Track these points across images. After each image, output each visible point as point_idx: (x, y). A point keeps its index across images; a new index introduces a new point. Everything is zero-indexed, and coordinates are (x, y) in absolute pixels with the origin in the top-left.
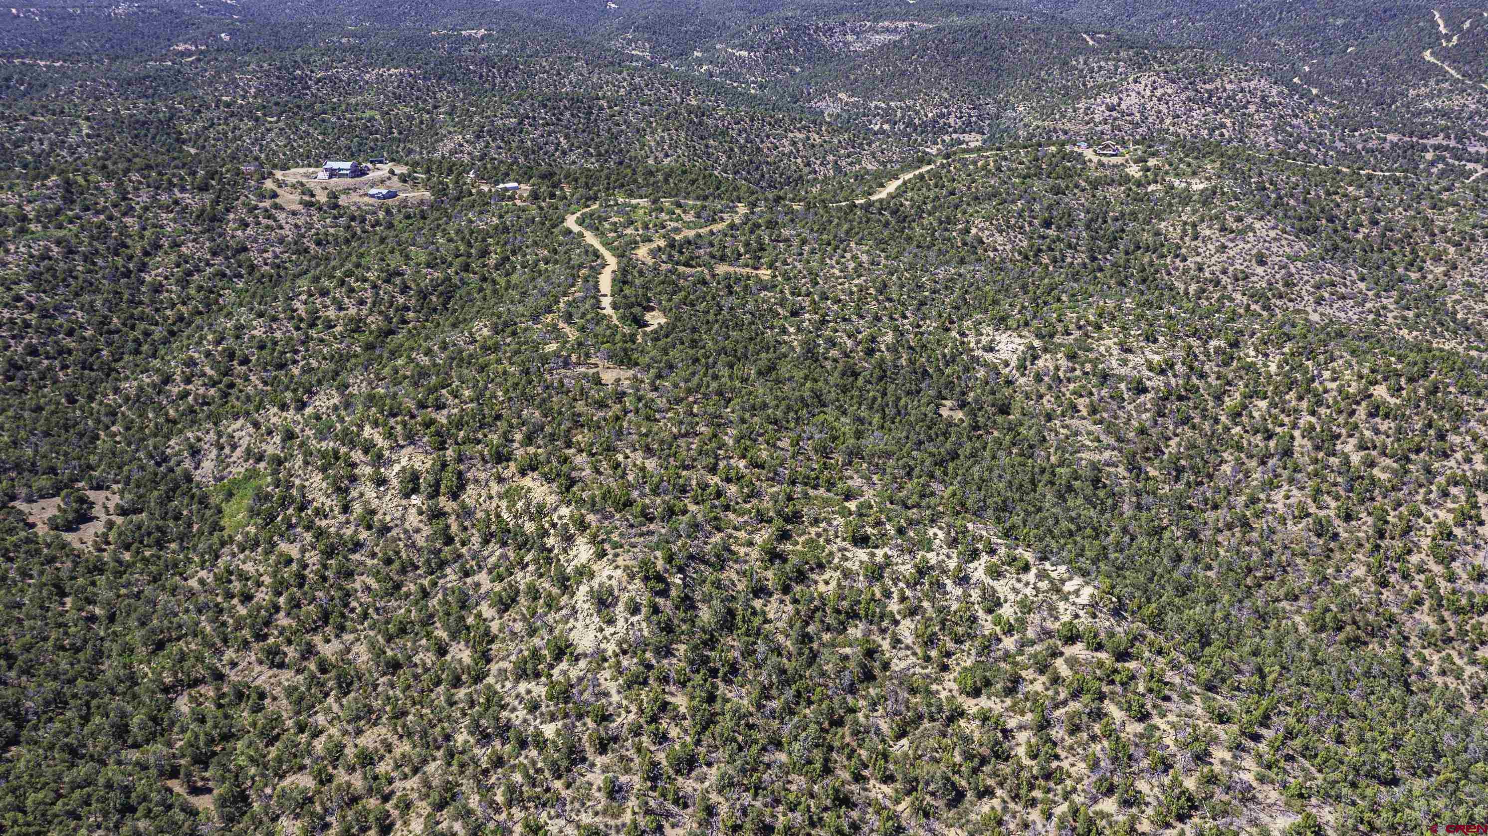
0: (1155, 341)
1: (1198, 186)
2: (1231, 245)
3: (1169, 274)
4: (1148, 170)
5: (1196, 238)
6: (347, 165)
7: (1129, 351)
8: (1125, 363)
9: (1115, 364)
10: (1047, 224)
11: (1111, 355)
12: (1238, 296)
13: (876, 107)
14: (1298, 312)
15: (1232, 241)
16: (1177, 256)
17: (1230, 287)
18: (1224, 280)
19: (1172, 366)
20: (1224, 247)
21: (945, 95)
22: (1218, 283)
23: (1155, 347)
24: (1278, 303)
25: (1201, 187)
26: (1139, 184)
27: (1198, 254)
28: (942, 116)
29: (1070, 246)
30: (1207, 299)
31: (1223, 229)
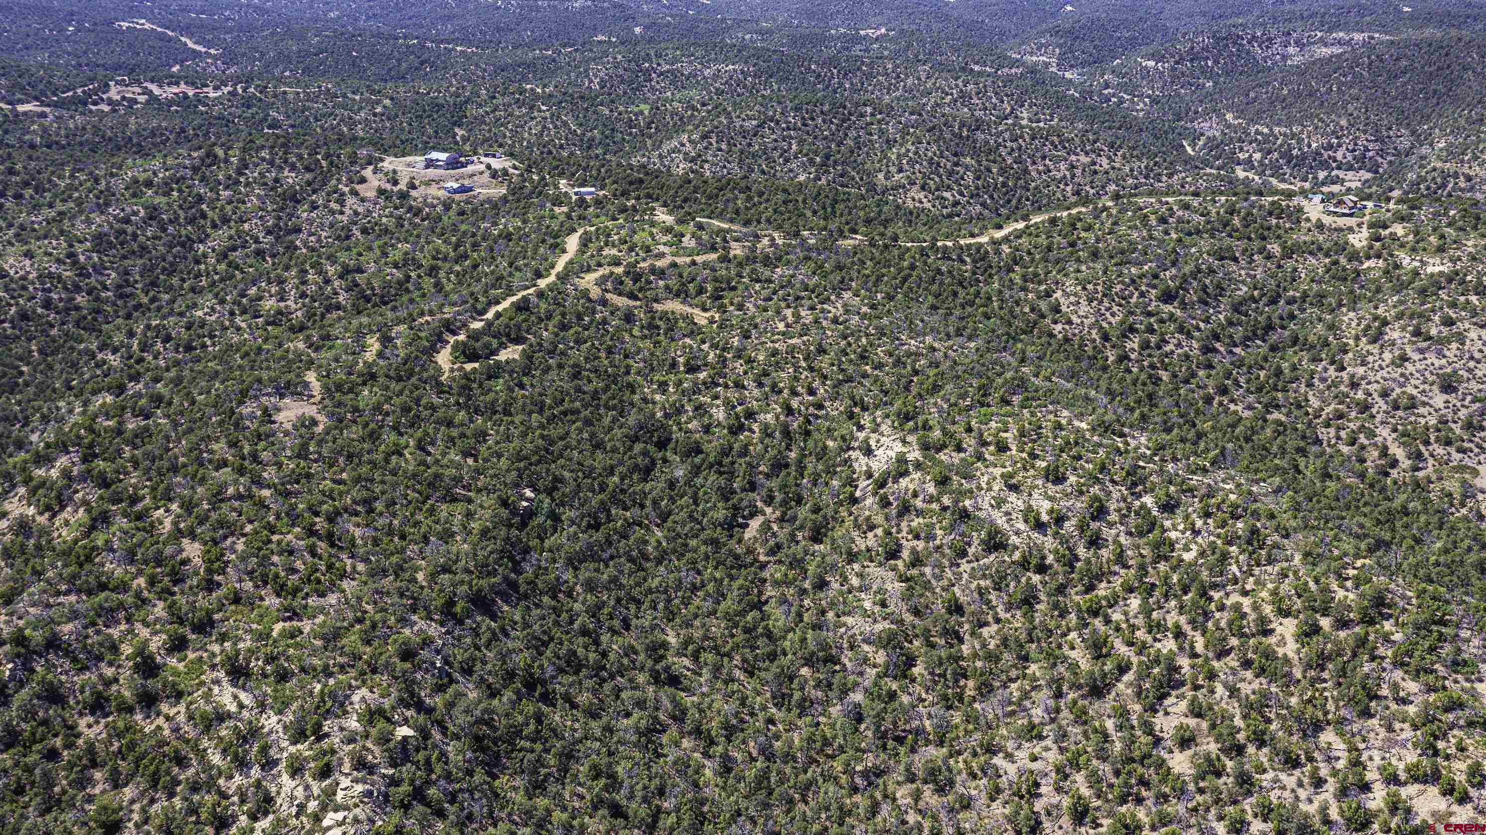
0: (1059, 480)
1: (1436, 266)
2: (1416, 356)
3: (1310, 385)
4: (1378, 239)
5: (1374, 341)
6: (443, 156)
7: (1014, 488)
8: (999, 503)
9: (986, 501)
10: (1168, 297)
11: (990, 489)
12: (1384, 432)
13: (1257, 132)
14: (1461, 468)
15: (1421, 351)
16: (1333, 363)
17: (1379, 418)
18: (1380, 405)
19: (1060, 520)
20: (1404, 358)
21: (1344, 123)
22: (1365, 407)
23: (1052, 489)
24: (1440, 451)
25: (1437, 269)
26: (1354, 256)
27: (1364, 363)
28: (1330, 147)
29: (1181, 330)
30: (1339, 428)
31: (1417, 333)
